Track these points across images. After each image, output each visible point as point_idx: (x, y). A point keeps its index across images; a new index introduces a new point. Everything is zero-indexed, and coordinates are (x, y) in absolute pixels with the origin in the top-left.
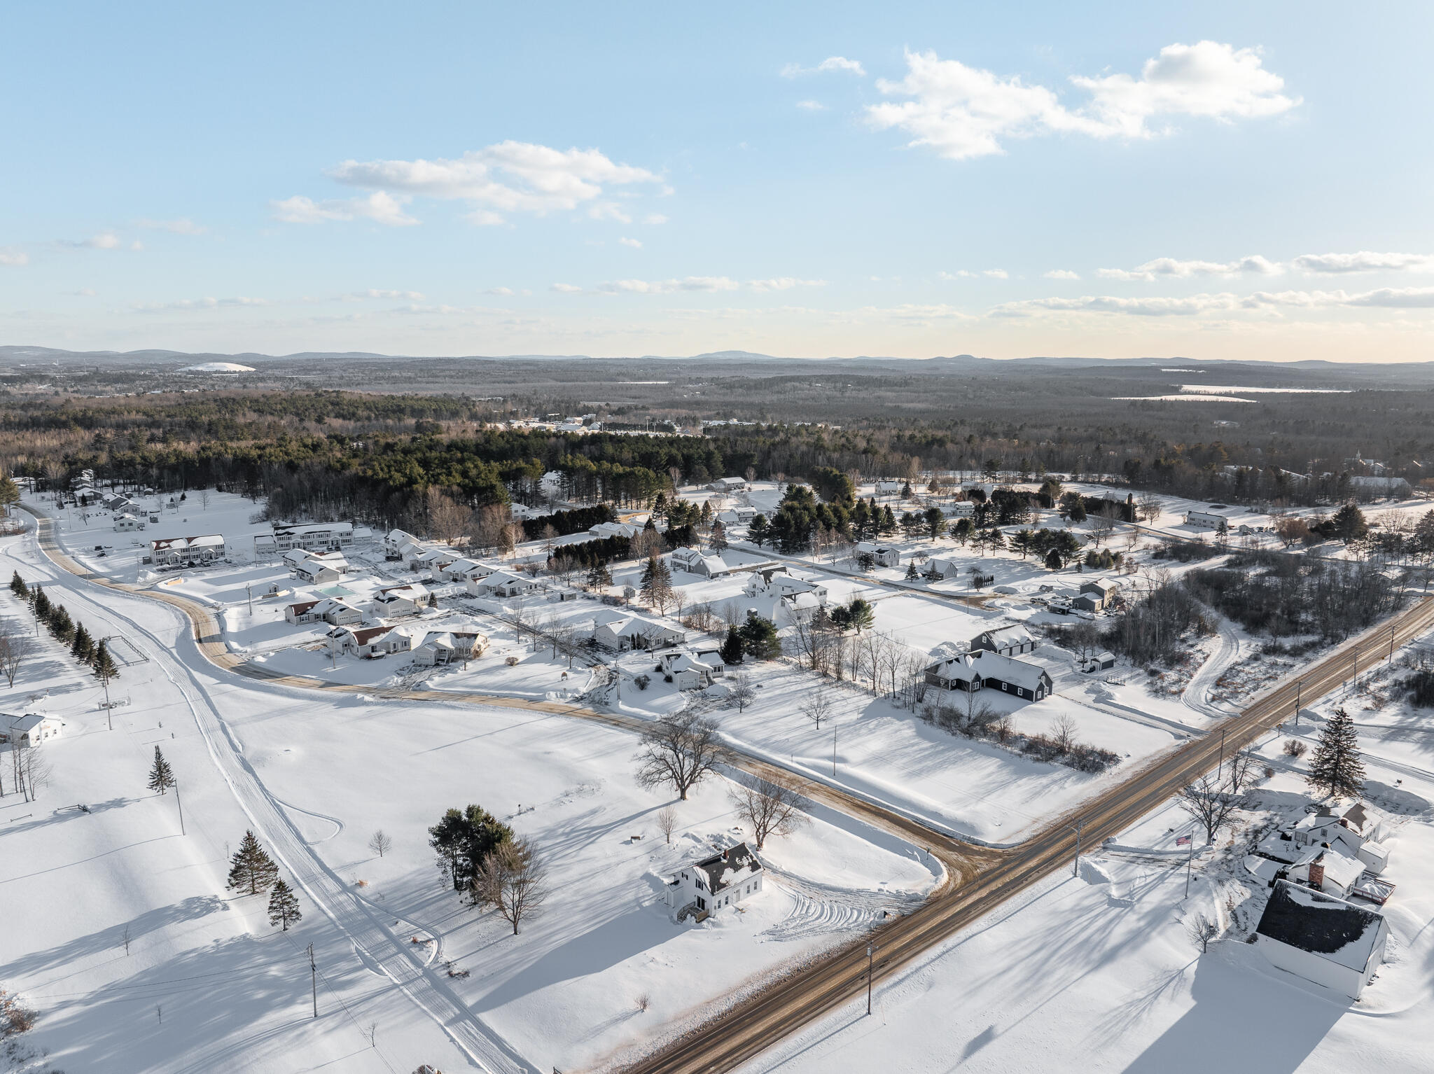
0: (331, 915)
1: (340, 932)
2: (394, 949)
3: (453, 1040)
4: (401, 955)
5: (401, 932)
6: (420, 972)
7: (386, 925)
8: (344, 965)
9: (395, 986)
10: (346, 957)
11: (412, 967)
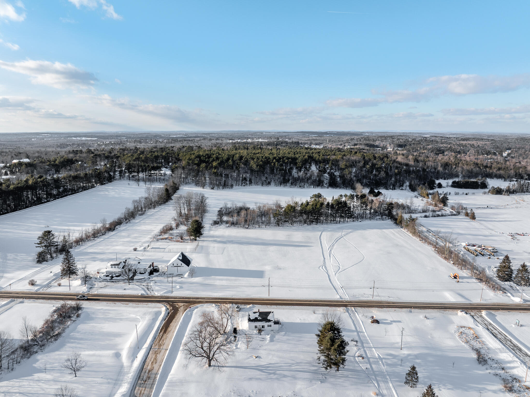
0: (391, 385)
1: (389, 375)
2: (371, 360)
3: (365, 328)
4: (369, 357)
5: (366, 364)
6: (365, 349)
7: (370, 369)
8: (389, 362)
9: (374, 348)
10: (388, 365)
11: (367, 352)
